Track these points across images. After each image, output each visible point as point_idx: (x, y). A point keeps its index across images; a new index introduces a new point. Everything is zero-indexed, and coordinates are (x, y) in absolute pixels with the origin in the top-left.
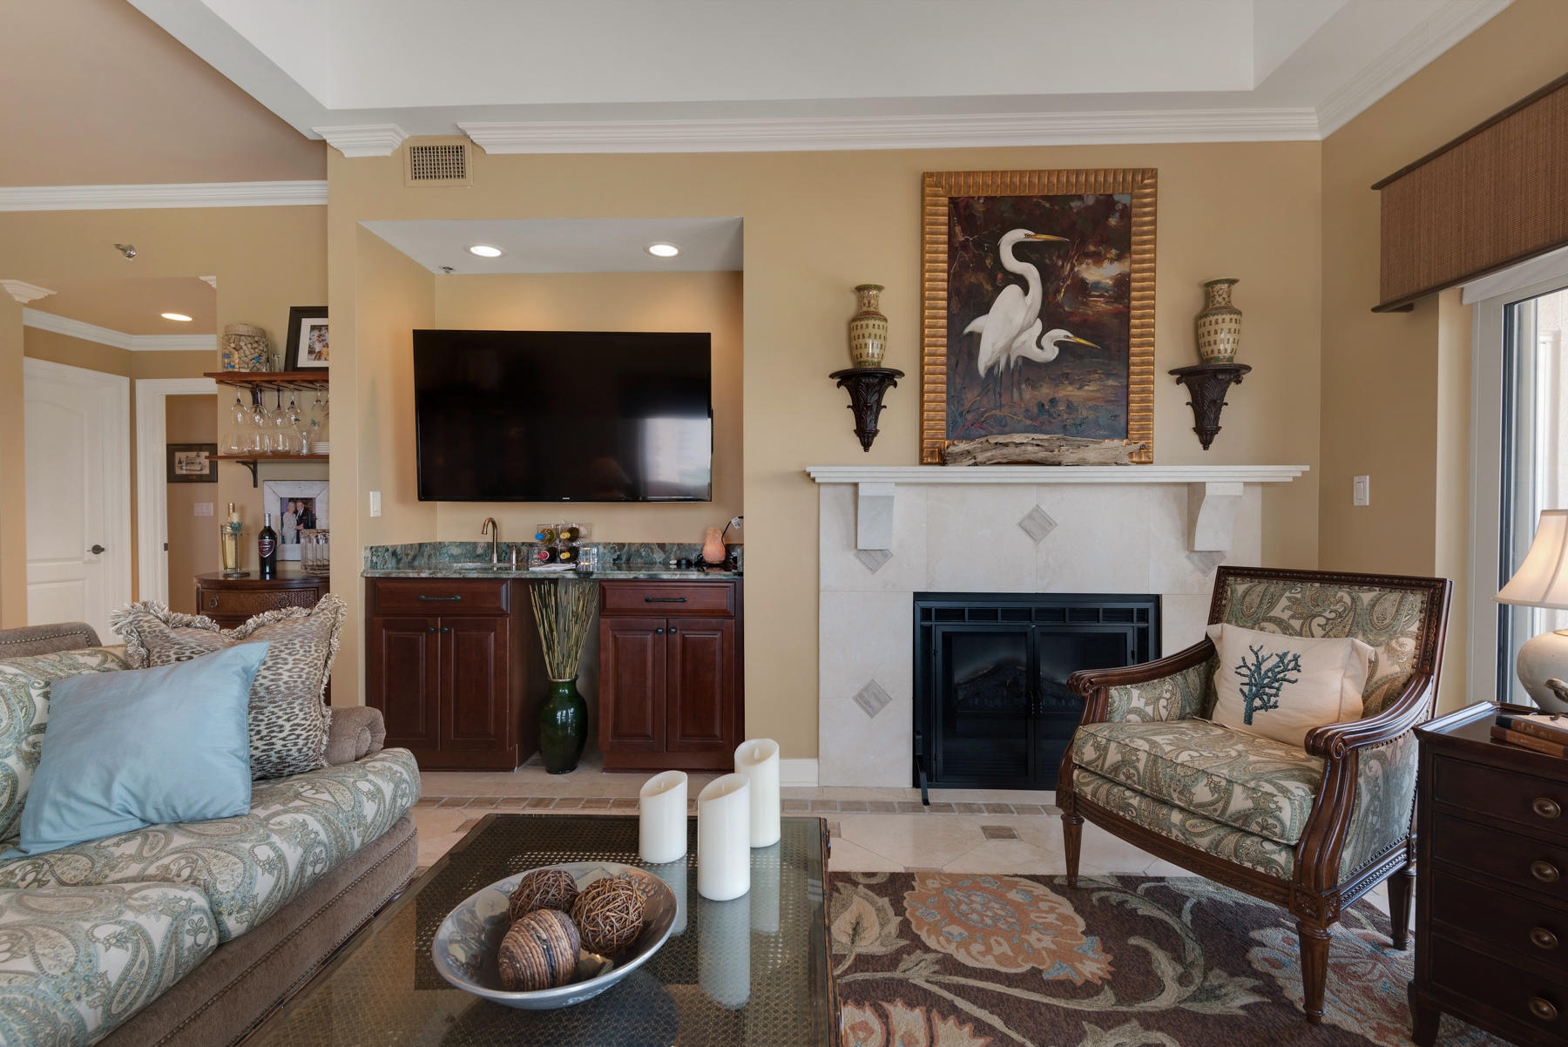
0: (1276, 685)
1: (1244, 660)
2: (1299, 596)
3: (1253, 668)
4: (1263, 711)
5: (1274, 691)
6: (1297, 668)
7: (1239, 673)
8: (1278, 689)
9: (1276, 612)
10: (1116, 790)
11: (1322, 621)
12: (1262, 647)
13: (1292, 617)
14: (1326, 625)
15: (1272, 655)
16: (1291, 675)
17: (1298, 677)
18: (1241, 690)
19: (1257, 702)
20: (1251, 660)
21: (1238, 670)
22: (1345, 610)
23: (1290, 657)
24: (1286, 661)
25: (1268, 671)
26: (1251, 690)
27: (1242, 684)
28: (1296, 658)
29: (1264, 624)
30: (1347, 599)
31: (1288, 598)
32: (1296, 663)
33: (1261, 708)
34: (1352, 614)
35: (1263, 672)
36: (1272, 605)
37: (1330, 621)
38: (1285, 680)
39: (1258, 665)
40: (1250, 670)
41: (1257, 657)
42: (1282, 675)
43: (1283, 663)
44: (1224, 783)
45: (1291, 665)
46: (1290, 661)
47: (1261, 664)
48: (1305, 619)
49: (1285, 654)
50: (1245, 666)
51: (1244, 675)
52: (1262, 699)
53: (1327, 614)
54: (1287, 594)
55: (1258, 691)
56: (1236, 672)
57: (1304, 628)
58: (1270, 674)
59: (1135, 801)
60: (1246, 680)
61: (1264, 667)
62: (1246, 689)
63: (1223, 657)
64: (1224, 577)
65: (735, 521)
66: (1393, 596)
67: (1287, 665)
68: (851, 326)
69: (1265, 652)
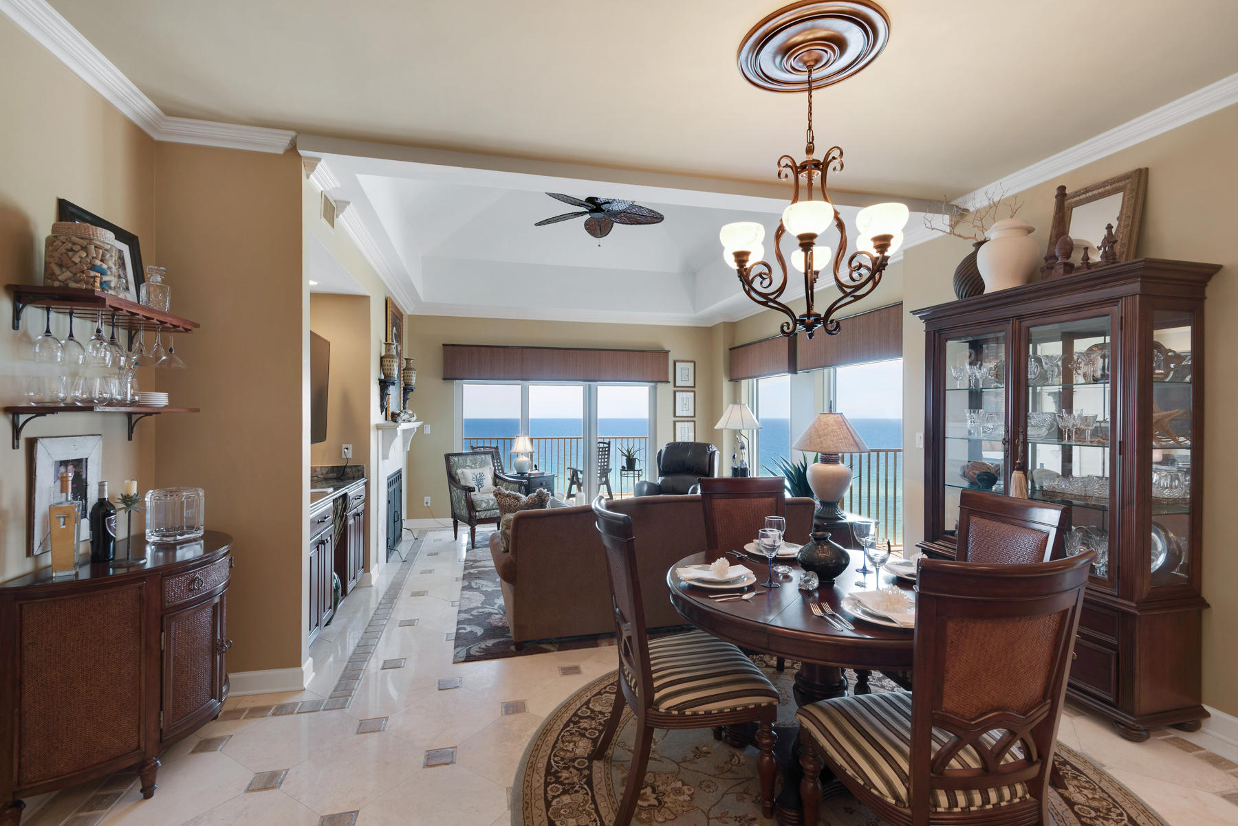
4: (482, 488)
5: (482, 482)
6: (484, 475)
9: (469, 464)
12: (474, 473)
16: (483, 477)
17: (485, 478)
19: (480, 486)
20: (474, 476)
22: (481, 461)
26: (477, 484)
27: (475, 483)
28: (482, 473)
29: (467, 467)
30: (480, 458)
34: (483, 461)
36: (466, 462)
37: (480, 464)
38: (483, 479)
39: (476, 477)
49: (479, 473)
50: (474, 478)
55: (479, 483)
56: (472, 480)
57: (475, 467)
58: (479, 479)
60: (475, 481)
61: (478, 477)
63: (464, 478)
64: (448, 456)
65: (346, 450)
66: (487, 456)
67: (482, 475)
68: (385, 359)
69: (476, 474)
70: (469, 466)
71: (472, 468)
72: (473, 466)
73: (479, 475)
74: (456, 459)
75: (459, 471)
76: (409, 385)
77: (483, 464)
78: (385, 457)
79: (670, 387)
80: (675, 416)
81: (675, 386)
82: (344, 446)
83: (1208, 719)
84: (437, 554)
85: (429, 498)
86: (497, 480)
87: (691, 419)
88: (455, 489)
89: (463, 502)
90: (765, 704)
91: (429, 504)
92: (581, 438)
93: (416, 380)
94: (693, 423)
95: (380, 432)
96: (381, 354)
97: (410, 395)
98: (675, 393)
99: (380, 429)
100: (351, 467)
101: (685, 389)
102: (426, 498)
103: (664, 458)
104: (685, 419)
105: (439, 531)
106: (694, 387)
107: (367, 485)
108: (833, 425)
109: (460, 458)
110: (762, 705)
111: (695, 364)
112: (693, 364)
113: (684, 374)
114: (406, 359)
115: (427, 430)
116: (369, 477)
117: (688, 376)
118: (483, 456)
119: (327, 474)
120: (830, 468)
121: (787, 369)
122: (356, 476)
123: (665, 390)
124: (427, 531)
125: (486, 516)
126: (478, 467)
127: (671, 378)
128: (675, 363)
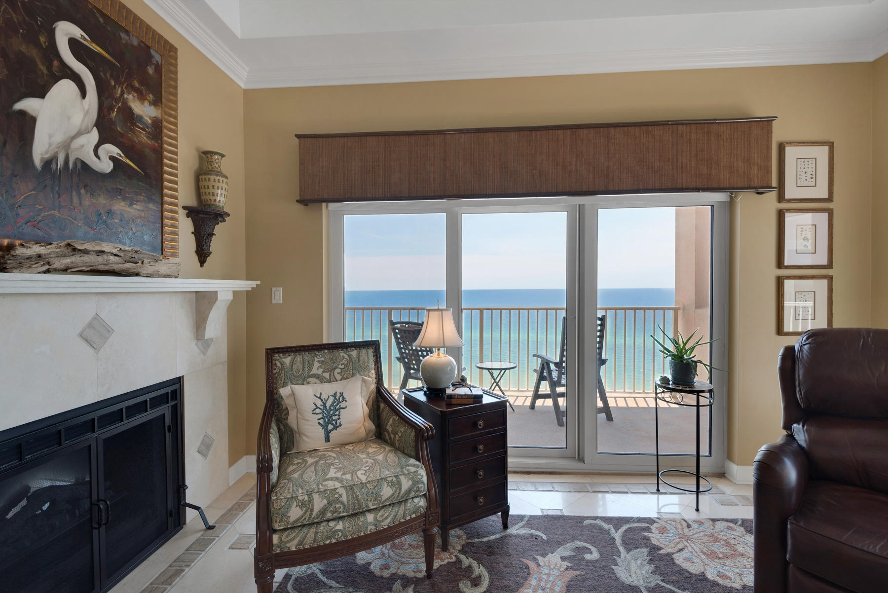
0: (337, 413)
1: (315, 404)
2: (322, 359)
3: (322, 407)
4: (335, 431)
5: (337, 417)
6: (344, 400)
7: (316, 414)
8: (339, 415)
9: (314, 371)
10: (322, 528)
11: (338, 370)
12: (321, 394)
13: (324, 372)
14: (341, 372)
15: (329, 396)
16: (343, 405)
17: (347, 405)
18: (319, 423)
19: (330, 427)
20: (319, 403)
21: (314, 412)
22: (347, 363)
23: (338, 395)
24: (337, 398)
25: (331, 406)
26: (325, 421)
27: (319, 419)
28: (342, 394)
29: (309, 380)
30: (346, 356)
31: (318, 362)
32: (343, 397)
33: (333, 429)
34: (351, 363)
35: (328, 408)
36: (311, 368)
37: (343, 370)
38: (341, 408)
39: (324, 405)
40: (321, 409)
41: (322, 400)
42: (338, 406)
43: (336, 399)
44: (394, 479)
45: (341, 399)
46: (340, 397)
47: (325, 404)
48: (331, 372)
49: (335, 394)
50: (317, 408)
51: (318, 414)
52: (332, 424)
53: (340, 366)
54: (316, 359)
55: (329, 420)
56: (313, 413)
57: (331, 377)
58: (332, 408)
59: (340, 526)
60: (321, 416)
61: (328, 404)
62: (322, 421)
63: (295, 407)
64: (272, 355)
66: (363, 351)
67: (339, 399)
69: (324, 397)
70: (316, 376)
71: (322, 380)
72: (327, 375)
73: (331, 399)
74: (287, 360)
75: (290, 391)
76: (209, 206)
77: (351, 371)
79: (769, 201)
80: (780, 264)
81: (781, 199)
86: (382, 405)
87: (821, 272)
94: (825, 282)
98: (781, 216)
101: (806, 205)
104: (806, 272)
106: (830, 199)
109: (299, 358)
111: (831, 145)
112: (826, 149)
113: (805, 171)
114: (206, 153)
115: (278, 295)
117: (814, 176)
118: (355, 353)
123: (754, 208)
125: (301, 543)
126: (338, 377)
127: (774, 183)
128: (781, 148)
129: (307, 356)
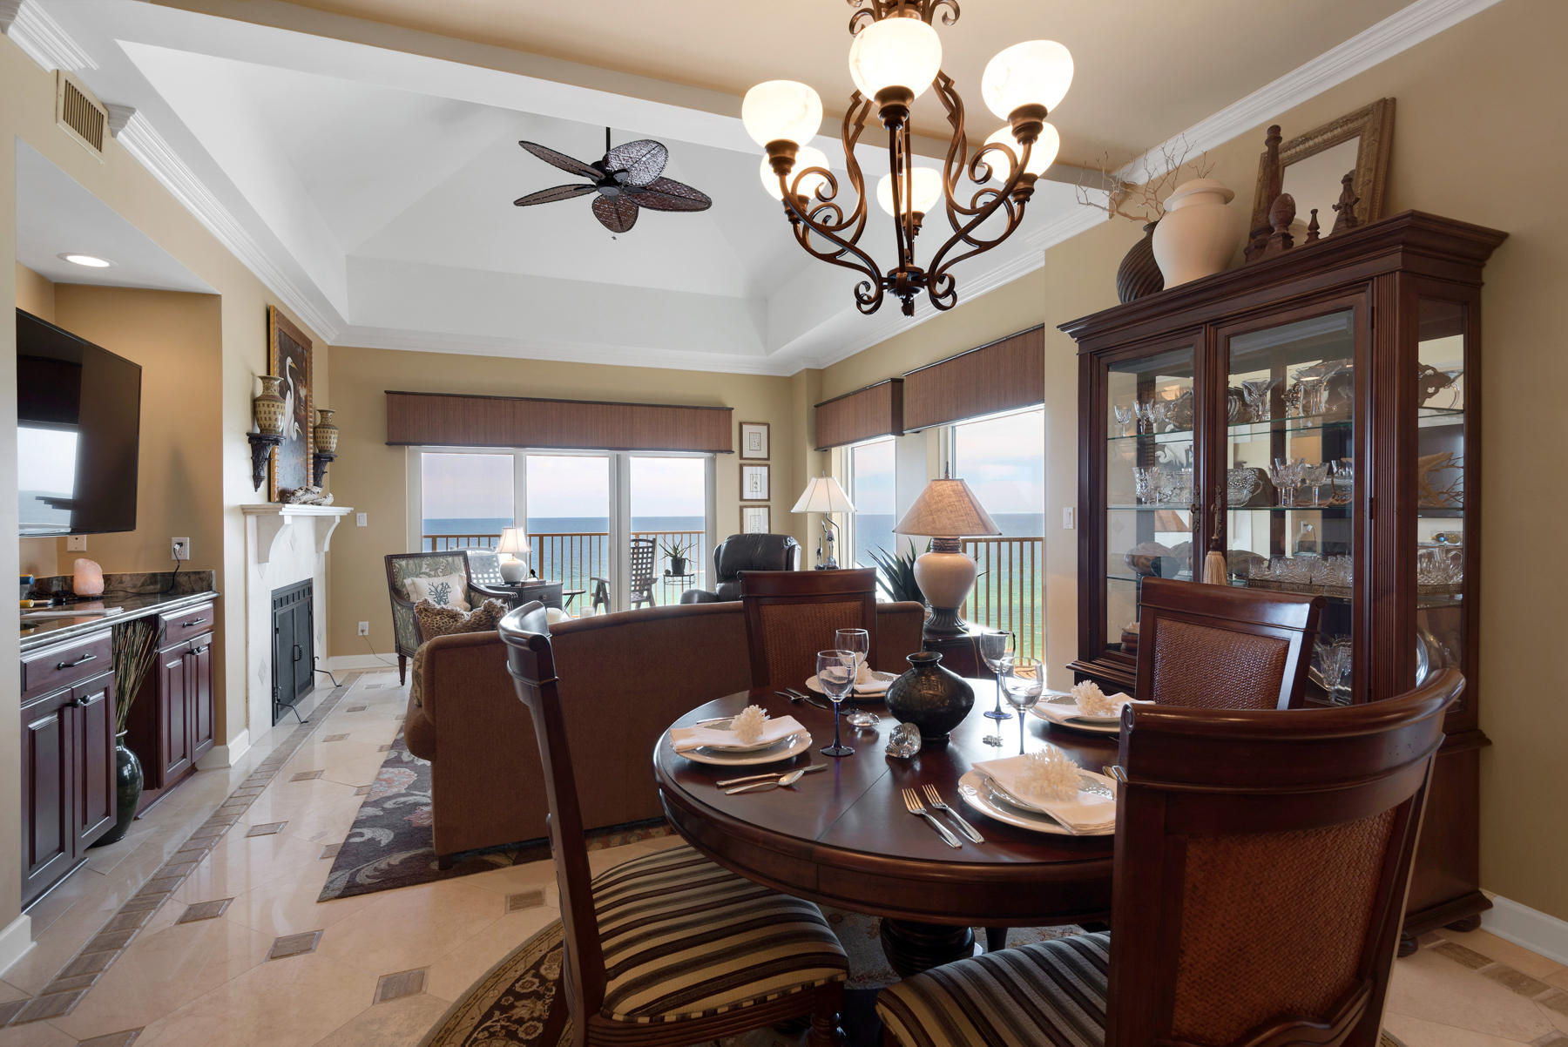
0: (445, 595)
1: (430, 589)
2: (428, 563)
5: (445, 598)
6: (449, 587)
9: (424, 570)
11: (440, 570)
12: (432, 583)
15: (438, 585)
16: (448, 590)
17: (450, 590)
20: (433, 589)
21: (430, 594)
23: (444, 585)
26: (438, 599)
27: (433, 599)
28: (446, 584)
29: (422, 575)
30: (444, 561)
31: (425, 564)
32: (447, 586)
34: (447, 566)
35: (439, 592)
36: (421, 568)
37: (443, 570)
38: (447, 592)
39: (436, 590)
40: (434, 592)
41: (434, 587)
42: (445, 591)
48: (435, 571)
49: (442, 584)
50: (432, 592)
52: (443, 602)
53: (441, 568)
54: (423, 563)
55: (440, 599)
57: (436, 574)
58: (441, 592)
60: (434, 597)
61: (439, 589)
62: (435, 600)
63: (417, 591)
64: (390, 560)
65: (177, 547)
66: (456, 558)
67: (445, 587)
68: (261, 403)
69: (435, 585)
70: (426, 573)
71: (429, 576)
72: (432, 573)
73: (440, 587)
74: (404, 563)
75: (408, 581)
76: (325, 451)
77: (448, 570)
78: (262, 558)
79: (734, 459)
80: (741, 499)
81: (741, 457)
82: (175, 539)
83: (1490, 910)
84: (363, 708)
85: (367, 623)
86: (473, 594)
87: (764, 503)
88: (399, 608)
89: (411, 628)
90: (822, 982)
91: (366, 633)
92: (606, 534)
93: (337, 444)
94: (767, 509)
95: (251, 520)
96: (253, 394)
97: (328, 467)
98: (741, 467)
99: (251, 513)
100: (187, 574)
101: (756, 462)
102: (360, 623)
103: (723, 557)
104: (756, 503)
105: (381, 672)
106: (768, 459)
107: (218, 603)
108: (950, 496)
109: (411, 562)
110: (817, 984)
111: (769, 427)
112: (766, 427)
113: (754, 441)
114: (320, 411)
115: (363, 520)
116: (221, 590)
117: (759, 444)
118: (450, 559)
119: (143, 585)
120: (947, 558)
121: (890, 429)
122: (196, 588)
123: (727, 463)
124: (362, 673)
126: (441, 574)
127: (735, 447)
128: (741, 425)
129: (417, 561)
